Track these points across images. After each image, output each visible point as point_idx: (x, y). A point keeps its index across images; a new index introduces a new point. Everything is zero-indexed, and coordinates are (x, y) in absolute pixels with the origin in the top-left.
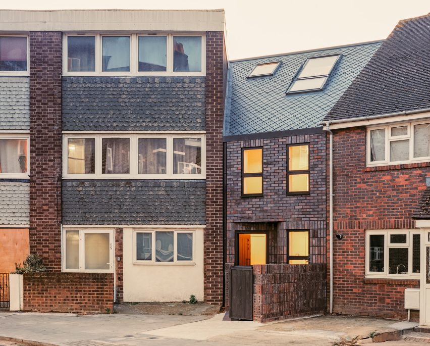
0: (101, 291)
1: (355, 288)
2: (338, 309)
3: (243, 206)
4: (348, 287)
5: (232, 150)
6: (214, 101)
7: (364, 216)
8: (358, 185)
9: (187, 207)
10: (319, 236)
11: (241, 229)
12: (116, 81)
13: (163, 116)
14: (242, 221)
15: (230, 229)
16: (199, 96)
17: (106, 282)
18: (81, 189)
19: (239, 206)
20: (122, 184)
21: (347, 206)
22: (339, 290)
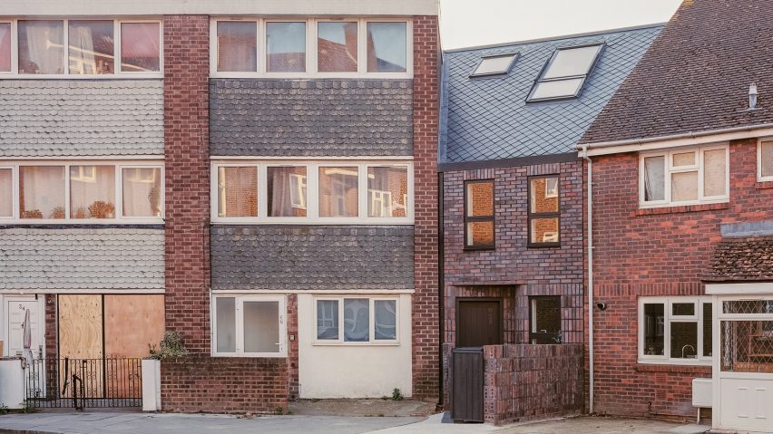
0: (271, 383)
1: (625, 377)
2: (601, 408)
3: (467, 263)
4: (614, 376)
5: (451, 183)
6: (425, 113)
7: (636, 277)
8: (628, 235)
9: (388, 264)
10: (574, 305)
11: (464, 295)
12: (287, 85)
13: (353, 136)
14: (466, 283)
15: (449, 295)
16: (403, 107)
17: (277, 370)
18: (237, 238)
19: (462, 263)
20: (297, 231)
21: (612, 264)
22: (602, 380)
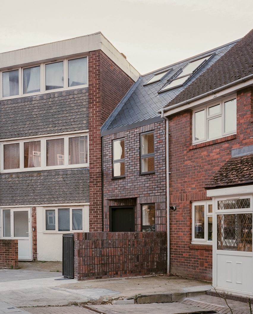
0: (8, 253)
1: (184, 252)
2: (174, 271)
3: (113, 187)
4: (179, 252)
5: (106, 142)
6: (95, 105)
7: (190, 189)
8: (186, 162)
9: (77, 189)
10: (161, 209)
11: (114, 205)
13: (60, 122)
14: (113, 198)
15: (106, 205)
16: (84, 103)
17: (11, 246)
18: (10, 180)
19: (111, 187)
20: (35, 174)
21: (179, 182)
22: (174, 254)
